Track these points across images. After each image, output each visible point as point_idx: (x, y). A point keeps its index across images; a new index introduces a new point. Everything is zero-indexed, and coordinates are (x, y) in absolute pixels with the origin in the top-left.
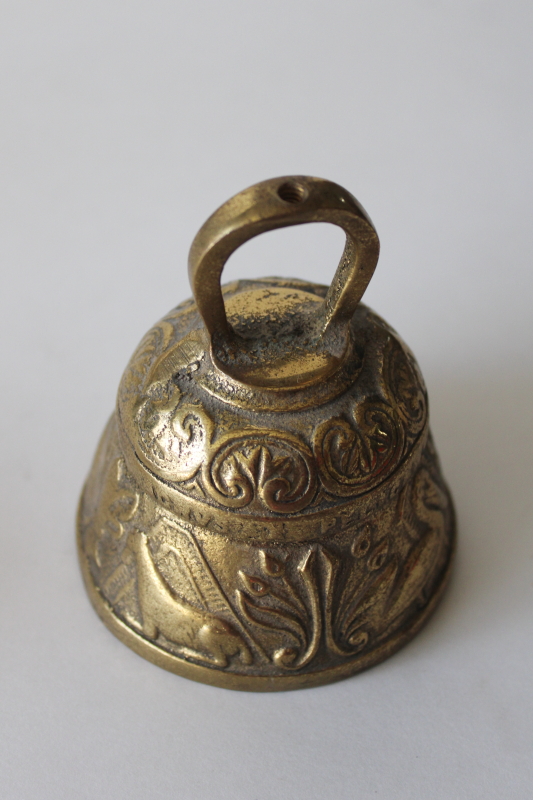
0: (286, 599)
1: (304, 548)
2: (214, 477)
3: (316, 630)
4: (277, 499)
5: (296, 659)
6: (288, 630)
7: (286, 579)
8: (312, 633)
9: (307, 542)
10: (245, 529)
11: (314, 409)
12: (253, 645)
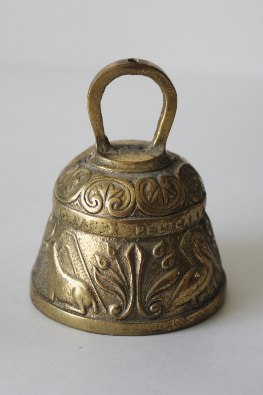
0: (117, 273)
1: (128, 244)
2: (86, 196)
3: (132, 295)
4: (115, 209)
5: (120, 313)
6: (117, 293)
7: (117, 260)
8: (129, 297)
9: (128, 240)
10: (98, 226)
11: (139, 173)
12: (99, 300)
